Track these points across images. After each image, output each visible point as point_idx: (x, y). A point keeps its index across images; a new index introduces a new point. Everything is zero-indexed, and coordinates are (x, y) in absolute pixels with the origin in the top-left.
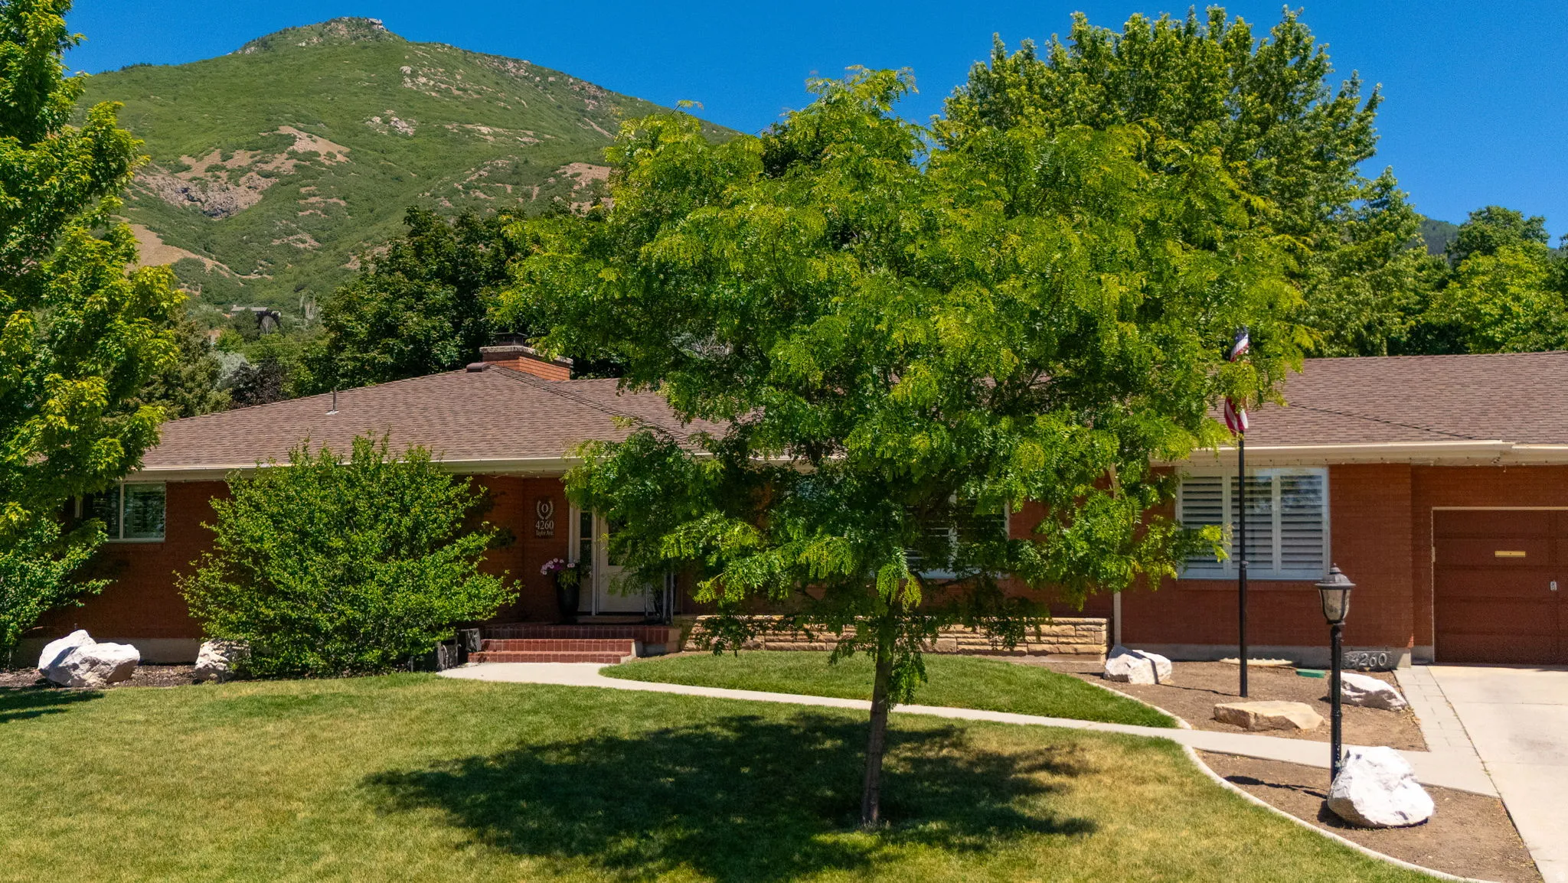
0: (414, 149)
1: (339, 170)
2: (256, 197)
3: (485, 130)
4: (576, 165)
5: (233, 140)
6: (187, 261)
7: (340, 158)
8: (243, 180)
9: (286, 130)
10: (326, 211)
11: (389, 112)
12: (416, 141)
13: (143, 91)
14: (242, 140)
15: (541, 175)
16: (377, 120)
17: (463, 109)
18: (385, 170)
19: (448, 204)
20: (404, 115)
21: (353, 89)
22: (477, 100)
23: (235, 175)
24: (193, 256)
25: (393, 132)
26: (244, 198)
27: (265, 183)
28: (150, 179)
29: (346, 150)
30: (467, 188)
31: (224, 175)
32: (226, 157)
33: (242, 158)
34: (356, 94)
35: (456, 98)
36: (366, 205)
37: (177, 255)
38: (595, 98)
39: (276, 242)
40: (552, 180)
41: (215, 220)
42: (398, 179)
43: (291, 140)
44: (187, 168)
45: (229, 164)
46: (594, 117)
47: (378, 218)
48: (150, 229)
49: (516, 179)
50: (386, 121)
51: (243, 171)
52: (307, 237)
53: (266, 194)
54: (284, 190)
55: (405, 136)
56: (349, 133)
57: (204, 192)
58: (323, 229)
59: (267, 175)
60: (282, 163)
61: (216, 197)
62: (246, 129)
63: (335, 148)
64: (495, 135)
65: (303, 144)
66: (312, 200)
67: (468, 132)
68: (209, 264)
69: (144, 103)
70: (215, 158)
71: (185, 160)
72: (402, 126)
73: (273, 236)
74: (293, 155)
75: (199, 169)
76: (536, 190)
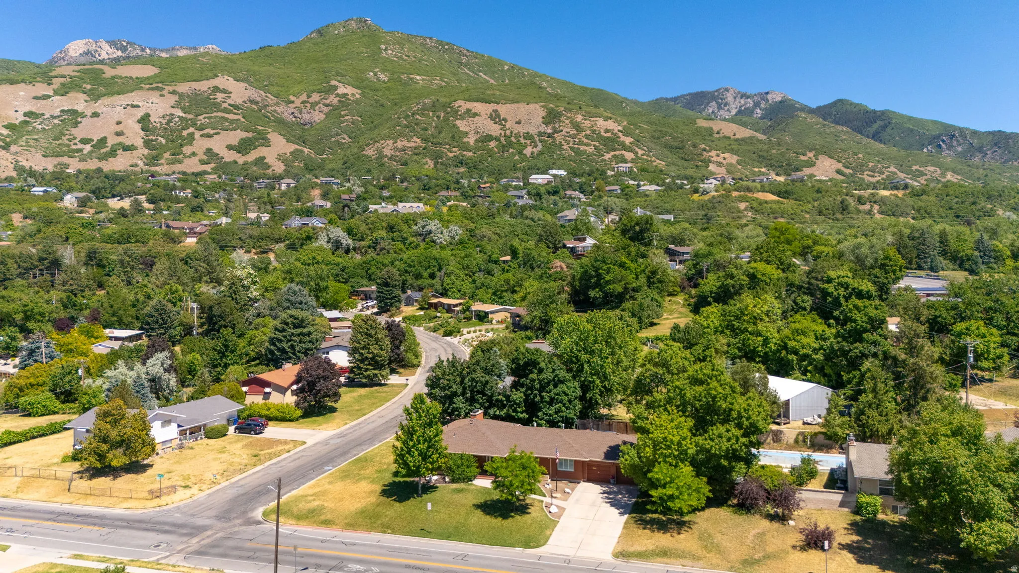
0: (388, 89)
1: (357, 102)
2: (323, 116)
3: (418, 78)
4: (459, 102)
5: (311, 88)
6: (297, 150)
7: (358, 96)
8: (317, 108)
9: (333, 83)
10: (353, 123)
11: (377, 70)
12: (389, 84)
13: (270, 61)
14: (315, 88)
15: (444, 106)
16: (371, 74)
17: (408, 66)
18: (377, 101)
19: (405, 122)
20: (383, 71)
21: (360, 58)
22: (415, 61)
23: (314, 105)
24: (299, 147)
25: (378, 80)
26: (318, 117)
27: (326, 109)
28: (277, 109)
29: (360, 92)
30: (413, 114)
31: (308, 105)
32: (309, 97)
33: (315, 97)
34: (361, 60)
35: (405, 60)
36: (370, 120)
37: (293, 147)
38: (466, 56)
39: (333, 139)
40: (449, 109)
41: (306, 127)
42: (382, 105)
43: (336, 87)
44: (293, 102)
45: (311, 100)
46: (465, 66)
47: (375, 127)
48: (281, 134)
49: (433, 109)
50: (375, 74)
51: (317, 103)
52: (346, 137)
53: (327, 115)
54: (334, 112)
55: (384, 82)
56: (360, 83)
57: (300, 113)
58: (352, 132)
59: (327, 106)
60: (333, 99)
61: (306, 117)
62: (317, 83)
63: (355, 91)
64: (423, 80)
65: (341, 90)
66: (347, 118)
67: (411, 79)
68: (306, 151)
69: (272, 68)
70: (304, 97)
71: (292, 98)
72: (383, 77)
73: (331, 136)
74: (337, 95)
75: (298, 103)
76: (442, 114)
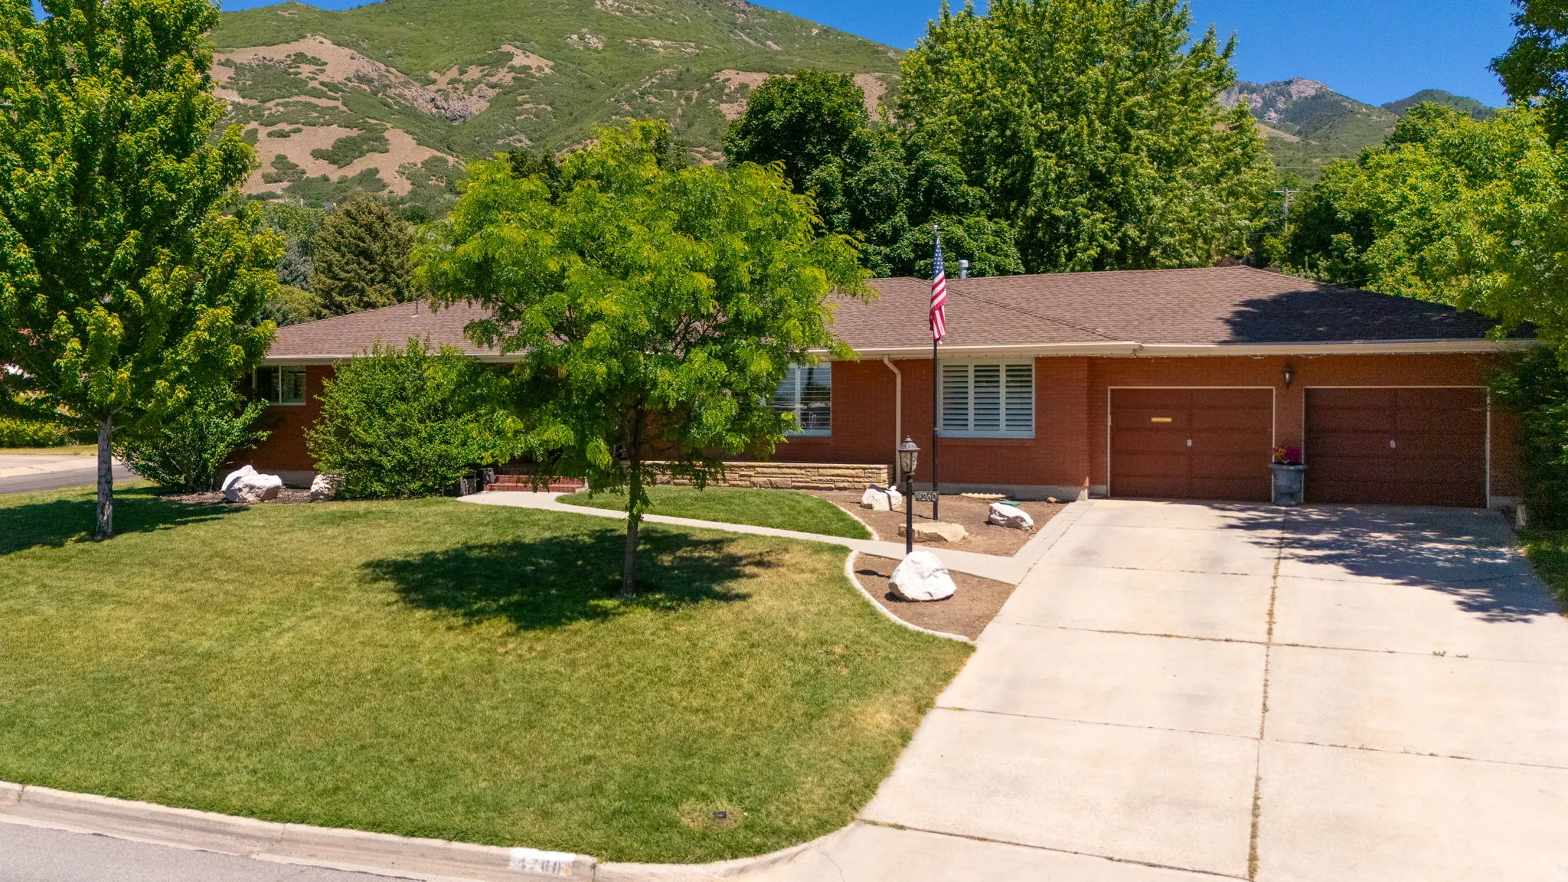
0: (603, 61)
1: (546, 80)
2: (484, 105)
3: (657, 43)
4: (727, 72)
5: (466, 57)
6: (435, 159)
7: (547, 70)
8: (475, 90)
9: (506, 48)
10: (537, 116)
11: (584, 30)
12: (604, 54)
13: (401, 18)
14: (473, 57)
15: (700, 80)
16: (575, 37)
17: (640, 25)
18: (581, 79)
19: (628, 108)
20: (595, 32)
21: (556, 12)
22: (652, 18)
23: (469, 87)
24: (439, 154)
25: (587, 48)
26: (476, 105)
27: (492, 93)
28: (406, 92)
29: (551, 63)
30: (643, 94)
31: (461, 87)
32: (462, 72)
33: (474, 73)
34: (559, 16)
35: (635, 16)
36: (567, 110)
37: (428, 153)
38: (744, 12)
39: (500, 142)
40: (708, 85)
41: (455, 124)
42: (590, 87)
43: (510, 56)
44: (434, 82)
45: (465, 78)
46: (743, 29)
47: (576, 120)
48: (407, 132)
49: (680, 85)
50: (582, 38)
51: (476, 83)
52: (523, 137)
53: (493, 102)
54: (505, 98)
55: (596, 50)
56: (553, 49)
57: (446, 101)
58: (535, 131)
59: (493, 86)
60: (504, 76)
61: (455, 105)
62: (477, 48)
63: (543, 62)
64: (665, 47)
65: (519, 60)
66: (526, 106)
67: (644, 45)
68: (451, 160)
69: (402, 29)
70: (453, 73)
71: (433, 75)
72: (594, 42)
73: (498, 137)
74: (512, 69)
75: (442, 82)
76: (696, 94)
